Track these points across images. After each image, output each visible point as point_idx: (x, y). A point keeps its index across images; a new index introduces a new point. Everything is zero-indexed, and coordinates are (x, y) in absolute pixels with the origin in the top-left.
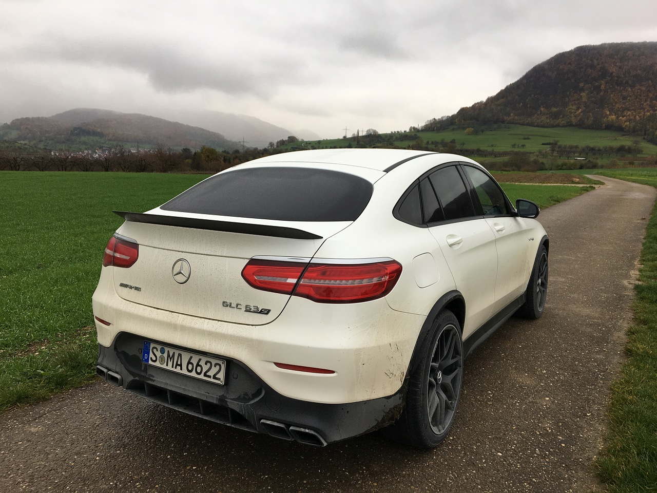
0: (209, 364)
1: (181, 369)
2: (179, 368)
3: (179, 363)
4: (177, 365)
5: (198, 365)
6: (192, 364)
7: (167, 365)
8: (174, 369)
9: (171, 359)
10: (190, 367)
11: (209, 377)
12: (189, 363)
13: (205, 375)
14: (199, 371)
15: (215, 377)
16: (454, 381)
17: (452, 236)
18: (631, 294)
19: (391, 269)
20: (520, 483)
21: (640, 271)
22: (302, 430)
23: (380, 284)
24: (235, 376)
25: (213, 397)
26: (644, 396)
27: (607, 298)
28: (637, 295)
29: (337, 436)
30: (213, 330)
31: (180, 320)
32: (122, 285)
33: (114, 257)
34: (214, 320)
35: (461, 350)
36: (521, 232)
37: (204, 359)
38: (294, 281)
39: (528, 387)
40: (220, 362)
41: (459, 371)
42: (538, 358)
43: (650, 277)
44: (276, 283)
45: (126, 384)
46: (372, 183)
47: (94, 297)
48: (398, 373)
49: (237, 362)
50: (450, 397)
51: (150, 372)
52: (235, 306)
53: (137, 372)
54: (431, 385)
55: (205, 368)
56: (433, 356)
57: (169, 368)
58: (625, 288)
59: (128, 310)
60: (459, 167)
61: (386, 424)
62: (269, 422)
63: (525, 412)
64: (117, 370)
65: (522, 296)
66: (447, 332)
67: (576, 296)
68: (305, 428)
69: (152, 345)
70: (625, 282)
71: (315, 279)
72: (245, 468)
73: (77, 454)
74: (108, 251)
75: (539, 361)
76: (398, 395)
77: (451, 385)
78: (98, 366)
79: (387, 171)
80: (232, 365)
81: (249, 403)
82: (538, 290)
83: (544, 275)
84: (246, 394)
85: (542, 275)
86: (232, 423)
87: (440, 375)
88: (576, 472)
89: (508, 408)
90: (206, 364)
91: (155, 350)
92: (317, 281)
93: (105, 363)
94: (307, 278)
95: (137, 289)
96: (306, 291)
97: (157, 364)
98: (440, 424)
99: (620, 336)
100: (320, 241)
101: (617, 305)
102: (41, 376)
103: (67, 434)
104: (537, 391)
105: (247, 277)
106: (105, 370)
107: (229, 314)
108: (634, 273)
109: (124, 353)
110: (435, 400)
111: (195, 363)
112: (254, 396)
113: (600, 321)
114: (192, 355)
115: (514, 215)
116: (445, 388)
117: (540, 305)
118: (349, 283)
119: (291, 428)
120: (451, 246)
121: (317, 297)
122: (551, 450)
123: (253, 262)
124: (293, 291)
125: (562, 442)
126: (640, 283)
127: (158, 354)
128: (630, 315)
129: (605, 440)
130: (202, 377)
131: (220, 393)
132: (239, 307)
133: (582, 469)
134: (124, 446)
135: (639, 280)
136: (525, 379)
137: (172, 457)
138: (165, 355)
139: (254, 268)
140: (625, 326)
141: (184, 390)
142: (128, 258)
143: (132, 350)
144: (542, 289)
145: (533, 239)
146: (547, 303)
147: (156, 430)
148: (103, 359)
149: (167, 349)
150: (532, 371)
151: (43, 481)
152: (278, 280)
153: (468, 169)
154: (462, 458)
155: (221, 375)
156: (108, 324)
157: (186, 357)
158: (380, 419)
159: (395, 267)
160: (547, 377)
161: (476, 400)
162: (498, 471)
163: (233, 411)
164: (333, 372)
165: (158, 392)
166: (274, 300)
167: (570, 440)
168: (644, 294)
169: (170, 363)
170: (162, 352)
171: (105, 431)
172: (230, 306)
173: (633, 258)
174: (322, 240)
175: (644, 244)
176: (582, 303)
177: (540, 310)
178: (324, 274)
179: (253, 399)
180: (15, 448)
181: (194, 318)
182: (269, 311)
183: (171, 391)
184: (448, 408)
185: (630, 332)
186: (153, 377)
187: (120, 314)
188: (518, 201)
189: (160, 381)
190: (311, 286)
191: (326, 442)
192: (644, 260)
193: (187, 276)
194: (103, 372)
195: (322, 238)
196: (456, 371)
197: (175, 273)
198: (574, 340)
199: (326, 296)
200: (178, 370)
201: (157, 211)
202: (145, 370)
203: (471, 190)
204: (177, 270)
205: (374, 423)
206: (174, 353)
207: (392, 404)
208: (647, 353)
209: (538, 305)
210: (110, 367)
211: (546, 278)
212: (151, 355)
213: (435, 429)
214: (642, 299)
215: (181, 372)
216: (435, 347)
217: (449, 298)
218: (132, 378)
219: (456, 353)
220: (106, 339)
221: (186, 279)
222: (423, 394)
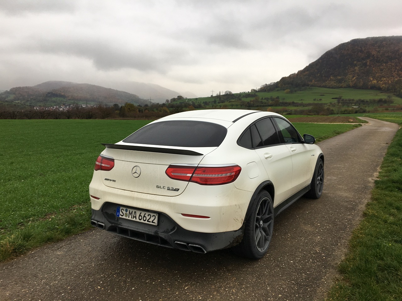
0: (149, 216)
1: (136, 219)
2: (135, 218)
3: (135, 216)
4: (134, 217)
5: (144, 216)
6: (141, 216)
7: (129, 217)
8: (132, 219)
9: (131, 214)
10: (140, 218)
11: (150, 222)
12: (140, 216)
13: (148, 221)
14: (145, 219)
15: (152, 222)
16: (269, 226)
17: (267, 154)
18: (372, 185)
19: (236, 169)
20: (301, 274)
21: (380, 173)
22: (195, 245)
23: (231, 176)
24: (162, 221)
25: (151, 232)
26: (368, 235)
27: (359, 187)
28: (375, 185)
29: (211, 249)
30: (152, 199)
31: (136, 195)
32: (106, 179)
33: (101, 166)
34: (152, 194)
35: (273, 211)
36: (306, 152)
37: (147, 214)
38: (190, 175)
39: (309, 232)
40: (155, 215)
41: (272, 221)
42: (316, 218)
43: (384, 176)
44: (181, 176)
45: (107, 228)
46: (227, 128)
47: (90, 186)
48: (240, 220)
49: (164, 214)
50: (267, 235)
51: (120, 221)
52: (162, 188)
53: (113, 221)
54: (257, 227)
55: (148, 218)
56: (257, 212)
57: (130, 218)
58: (369, 182)
59: (109, 191)
60: (271, 118)
61: (235, 244)
62: (179, 242)
63: (307, 243)
64: (103, 221)
65: (308, 186)
66: (265, 202)
67: (341, 186)
68: (196, 245)
69: (121, 208)
70: (370, 179)
71: (200, 174)
72: (166, 268)
73: (83, 264)
74: (97, 163)
75: (316, 219)
76: (240, 230)
77: (267, 228)
78: (92, 220)
79: (234, 122)
80: (161, 215)
81: (169, 234)
82: (318, 183)
83: (321, 175)
84: (168, 230)
85: (320, 175)
86: (161, 244)
87: (261, 223)
88: (329, 269)
89: (298, 241)
90: (148, 216)
91: (122, 210)
92: (201, 175)
93: (96, 218)
94: (196, 174)
95: (114, 181)
96: (195, 180)
97: (124, 217)
98: (262, 247)
99: (362, 207)
100: (202, 157)
101: (363, 191)
102: (58, 229)
103: (76, 255)
104: (314, 234)
105: (168, 174)
106: (96, 222)
107: (159, 191)
108: (376, 174)
109: (106, 213)
110: (259, 235)
111: (142, 215)
112: (172, 230)
113: (352, 199)
114: (141, 212)
115: (302, 142)
116: (264, 229)
117: (319, 191)
118: (216, 176)
119: (189, 245)
120: (266, 158)
121: (201, 182)
122: (318, 260)
123: (171, 166)
124: (190, 180)
125: (324, 256)
126: (378, 179)
127: (124, 212)
128: (370, 196)
129: (346, 255)
130: (146, 222)
131: (155, 229)
132: (164, 188)
133: (332, 268)
134: (106, 260)
135: (378, 178)
136: (309, 228)
137: (130, 264)
138: (128, 213)
139: (172, 169)
140: (366, 201)
141: (137, 229)
142: (109, 166)
143: (110, 211)
144: (321, 182)
145: (314, 155)
146: (324, 190)
147: (120, 253)
148: (95, 217)
149: (128, 210)
150: (312, 224)
151: (68, 275)
152: (183, 175)
153: (276, 119)
154: (273, 264)
155: (156, 221)
156: (98, 199)
157: (138, 213)
158: (232, 242)
159: (238, 169)
160: (320, 227)
161: (282, 238)
162: (290, 269)
163: (161, 238)
164: (209, 217)
165: (124, 231)
166: (181, 184)
167: (328, 255)
168: (379, 185)
169: (130, 216)
170: (126, 211)
171: (95, 254)
172: (160, 188)
173: (377, 166)
174: (203, 156)
175: (384, 158)
176: (344, 190)
177: (320, 194)
178: (204, 171)
179: (170, 232)
180: (51, 261)
181: (142, 194)
182: (179, 189)
183: (130, 230)
184: (266, 240)
185: (368, 205)
186: (122, 224)
187: (105, 193)
188: (304, 135)
189: (125, 225)
190: (198, 177)
191: (206, 251)
192: (383, 167)
193: (139, 174)
194: (95, 223)
195: (203, 155)
196: (270, 221)
197: (133, 173)
198: (336, 209)
199: (205, 182)
200: (134, 219)
201: (121, 143)
202: (118, 220)
203: (278, 132)
204: (134, 171)
205: (229, 243)
206: (132, 211)
207: (237, 234)
208: (374, 215)
209: (318, 191)
210: (99, 220)
211: (323, 176)
212: (121, 213)
213: (259, 249)
214: (377, 188)
215: (136, 220)
216: (259, 208)
217: (265, 184)
218: (110, 225)
219: (270, 212)
220: (96, 206)
221: (139, 175)
222: (253, 230)
